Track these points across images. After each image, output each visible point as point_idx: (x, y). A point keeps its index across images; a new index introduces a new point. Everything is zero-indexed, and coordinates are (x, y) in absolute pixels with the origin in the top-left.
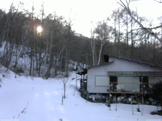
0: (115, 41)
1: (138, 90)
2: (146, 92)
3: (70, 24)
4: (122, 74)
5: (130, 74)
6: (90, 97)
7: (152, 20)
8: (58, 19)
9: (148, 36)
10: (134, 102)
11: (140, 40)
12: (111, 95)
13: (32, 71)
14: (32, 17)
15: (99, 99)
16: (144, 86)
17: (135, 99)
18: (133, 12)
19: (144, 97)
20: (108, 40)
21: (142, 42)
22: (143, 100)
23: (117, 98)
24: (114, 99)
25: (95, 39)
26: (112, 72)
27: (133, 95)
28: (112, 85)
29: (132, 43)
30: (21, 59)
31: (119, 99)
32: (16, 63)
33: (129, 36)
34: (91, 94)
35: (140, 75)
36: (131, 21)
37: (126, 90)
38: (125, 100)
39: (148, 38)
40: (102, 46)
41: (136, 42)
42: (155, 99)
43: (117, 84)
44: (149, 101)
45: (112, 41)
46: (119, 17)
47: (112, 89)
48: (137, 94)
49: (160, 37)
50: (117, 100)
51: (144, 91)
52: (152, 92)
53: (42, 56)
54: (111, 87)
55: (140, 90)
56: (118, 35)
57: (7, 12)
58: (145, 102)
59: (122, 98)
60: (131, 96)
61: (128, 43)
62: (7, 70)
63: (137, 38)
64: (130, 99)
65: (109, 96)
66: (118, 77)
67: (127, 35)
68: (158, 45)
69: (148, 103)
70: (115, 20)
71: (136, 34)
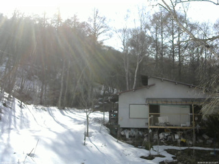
0: (156, 57)
1: (188, 124)
2: (198, 126)
3: (95, 34)
4: (166, 101)
5: (176, 102)
6: (122, 133)
7: (207, 28)
8: (78, 27)
9: (202, 50)
10: (182, 140)
11: (191, 55)
12: (150, 131)
13: (43, 97)
14: (44, 24)
15: (134, 137)
16: (196, 119)
17: (183, 136)
18: (181, 17)
19: (196, 133)
20: (146, 55)
21: (194, 58)
22: (194, 137)
23: (158, 134)
24: (155, 136)
25: (130, 54)
26: (152, 99)
27: (181, 130)
28: (152, 116)
29: (179, 59)
30: (29, 82)
31: (161, 136)
32: (22, 87)
33: (176, 49)
34: (124, 129)
35: (191, 103)
36: (179, 29)
37: (171, 123)
38: (170, 137)
39: (201, 52)
40: (138, 63)
41: (185, 58)
42: (210, 136)
43: (159, 116)
44: (203, 139)
45: (152, 56)
46: (162, 23)
47: (152, 122)
48: (186, 129)
49: (217, 51)
50: (159, 137)
51: (196, 126)
52: (207, 126)
53: (58, 78)
54: (151, 119)
55: (191, 124)
56: (160, 48)
57: (10, 17)
58: (197, 140)
59: (166, 135)
60: (179, 132)
61: (174, 60)
62: (9, 96)
63: (186, 52)
64: (177, 137)
65: (148, 132)
66: (161, 106)
67: (173, 48)
68: (215, 61)
69: (201, 141)
70: (157, 28)
71: (186, 48)
